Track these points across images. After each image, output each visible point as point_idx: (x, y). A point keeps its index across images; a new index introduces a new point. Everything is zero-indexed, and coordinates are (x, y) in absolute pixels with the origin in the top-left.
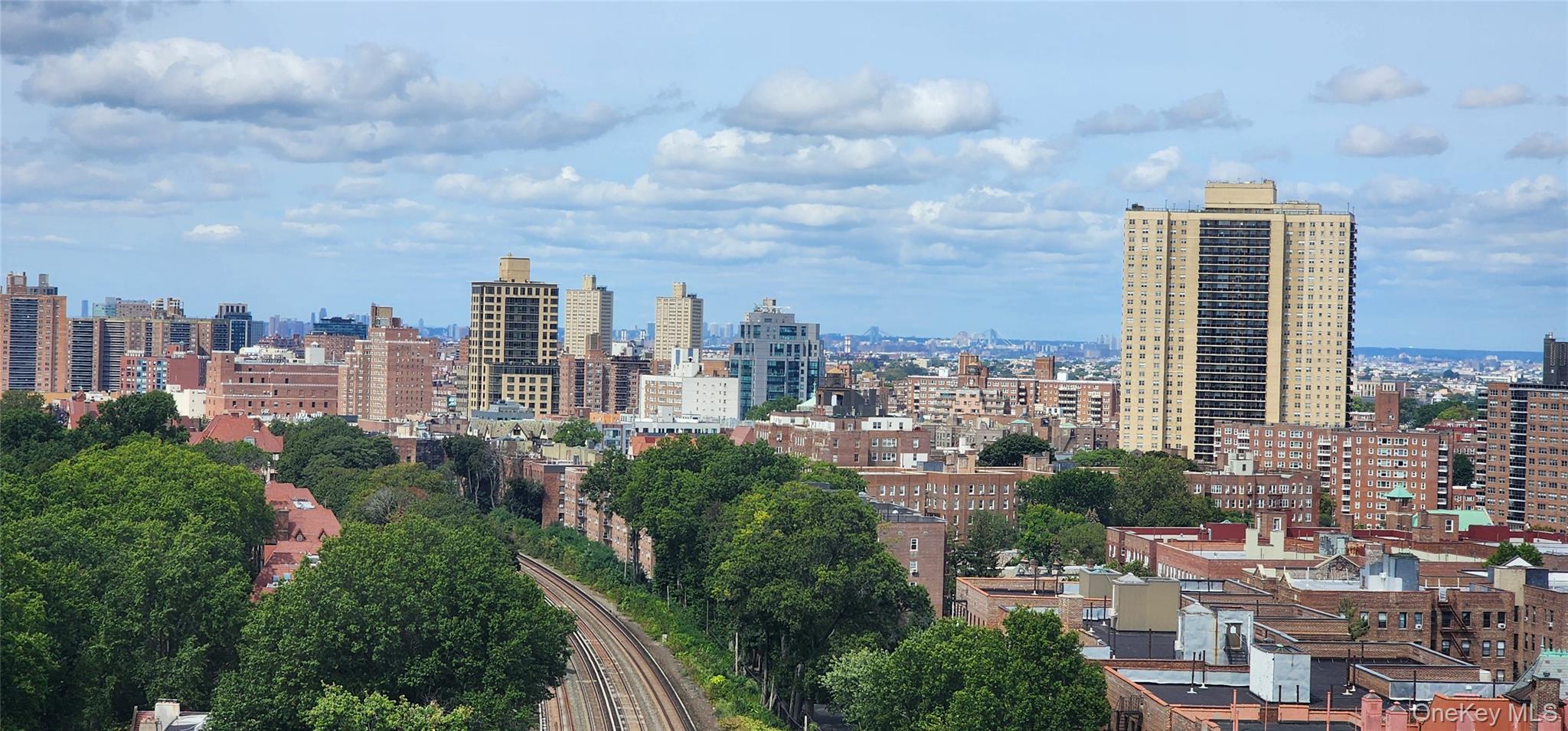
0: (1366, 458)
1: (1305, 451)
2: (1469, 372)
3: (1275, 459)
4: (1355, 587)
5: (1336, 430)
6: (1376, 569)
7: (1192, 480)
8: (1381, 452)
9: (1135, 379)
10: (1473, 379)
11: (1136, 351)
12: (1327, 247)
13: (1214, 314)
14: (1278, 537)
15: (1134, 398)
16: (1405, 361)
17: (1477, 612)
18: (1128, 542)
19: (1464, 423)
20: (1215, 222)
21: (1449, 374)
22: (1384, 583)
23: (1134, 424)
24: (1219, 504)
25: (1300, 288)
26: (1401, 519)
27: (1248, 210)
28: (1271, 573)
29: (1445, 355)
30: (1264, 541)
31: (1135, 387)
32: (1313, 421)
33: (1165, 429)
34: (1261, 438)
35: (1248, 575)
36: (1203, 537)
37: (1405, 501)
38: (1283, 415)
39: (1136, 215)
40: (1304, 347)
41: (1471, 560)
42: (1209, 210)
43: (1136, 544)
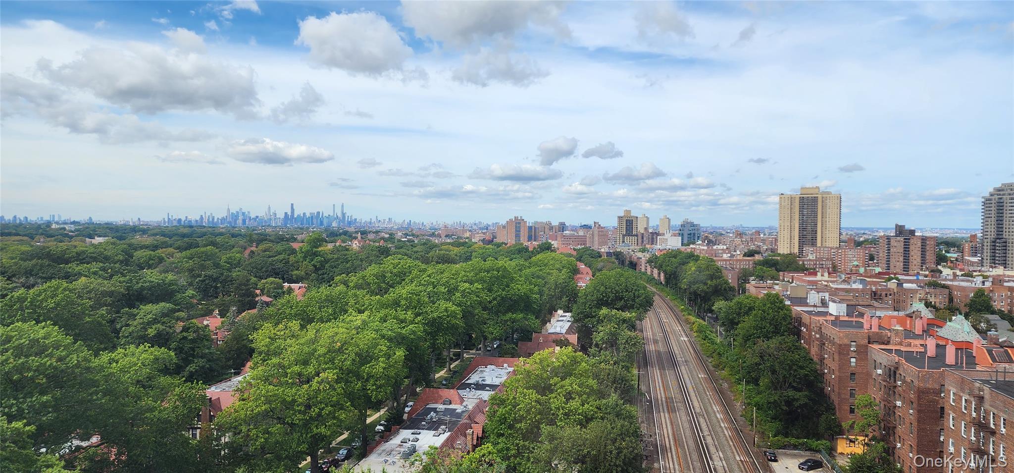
0: (845, 255)
1: (828, 253)
2: (869, 233)
3: (820, 255)
4: (849, 287)
5: (837, 248)
6: (855, 282)
7: (799, 260)
8: (849, 253)
9: (782, 236)
10: (871, 235)
11: (782, 229)
12: (833, 203)
13: (803, 220)
14: (826, 274)
15: (782, 241)
16: (851, 230)
17: (884, 293)
18: (785, 275)
19: (871, 246)
20: (803, 197)
21: (864, 234)
22: (858, 286)
23: (782, 246)
24: (806, 266)
25: (826, 213)
26: (856, 270)
27: (812, 194)
28: (826, 283)
29: (862, 229)
30: (822, 275)
31: (782, 238)
32: (830, 246)
33: (790, 248)
34: (816, 250)
35: (819, 284)
36: (806, 274)
37: (857, 265)
38: (822, 244)
39: (782, 196)
40: (827, 228)
41: (880, 280)
42: (801, 194)
43: (788, 276)
